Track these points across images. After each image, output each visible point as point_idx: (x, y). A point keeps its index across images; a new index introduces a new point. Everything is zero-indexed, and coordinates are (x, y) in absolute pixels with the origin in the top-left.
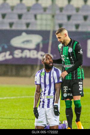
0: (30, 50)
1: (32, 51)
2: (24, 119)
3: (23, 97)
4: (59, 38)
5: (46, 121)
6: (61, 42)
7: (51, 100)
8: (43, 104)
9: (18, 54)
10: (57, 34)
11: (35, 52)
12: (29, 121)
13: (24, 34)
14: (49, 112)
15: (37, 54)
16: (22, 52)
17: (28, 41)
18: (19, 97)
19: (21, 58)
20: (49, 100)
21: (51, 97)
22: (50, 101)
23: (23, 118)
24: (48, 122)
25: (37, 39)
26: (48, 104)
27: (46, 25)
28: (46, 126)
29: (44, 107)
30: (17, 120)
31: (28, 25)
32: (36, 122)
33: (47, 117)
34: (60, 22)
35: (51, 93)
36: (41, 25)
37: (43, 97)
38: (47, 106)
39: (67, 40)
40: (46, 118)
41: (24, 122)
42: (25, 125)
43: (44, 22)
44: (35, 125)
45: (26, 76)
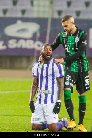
0: (26, 39)
1: (28, 41)
2: (19, 116)
3: (18, 91)
4: (66, 26)
5: (43, 118)
6: (67, 30)
7: (48, 95)
8: (40, 100)
9: (12, 44)
10: (63, 22)
11: (31, 42)
12: (24, 118)
13: (19, 22)
14: (46, 108)
15: (34, 43)
16: (17, 42)
17: (23, 30)
18: (13, 92)
19: (16, 49)
20: (46, 95)
21: (49, 92)
22: (48, 97)
23: (18, 114)
24: (46, 119)
25: (33, 28)
26: (45, 100)
27: (44, 12)
28: (43, 124)
29: (41, 102)
30: (12, 117)
31: (23, 12)
32: (33, 119)
33: (45, 114)
34: (60, 8)
35: (49, 87)
36: (38, 12)
37: (40, 91)
38: (45, 102)
39: (73, 28)
40: (43, 115)
41: (19, 120)
42: (21, 123)
43: (42, 9)
44: (32, 123)
45: (21, 68)
